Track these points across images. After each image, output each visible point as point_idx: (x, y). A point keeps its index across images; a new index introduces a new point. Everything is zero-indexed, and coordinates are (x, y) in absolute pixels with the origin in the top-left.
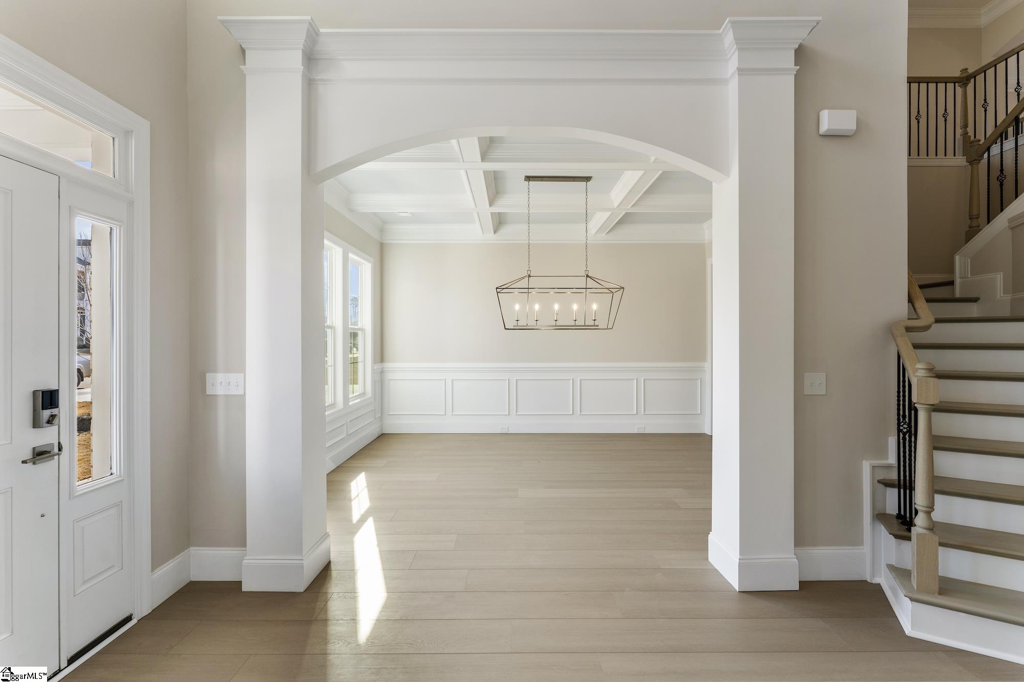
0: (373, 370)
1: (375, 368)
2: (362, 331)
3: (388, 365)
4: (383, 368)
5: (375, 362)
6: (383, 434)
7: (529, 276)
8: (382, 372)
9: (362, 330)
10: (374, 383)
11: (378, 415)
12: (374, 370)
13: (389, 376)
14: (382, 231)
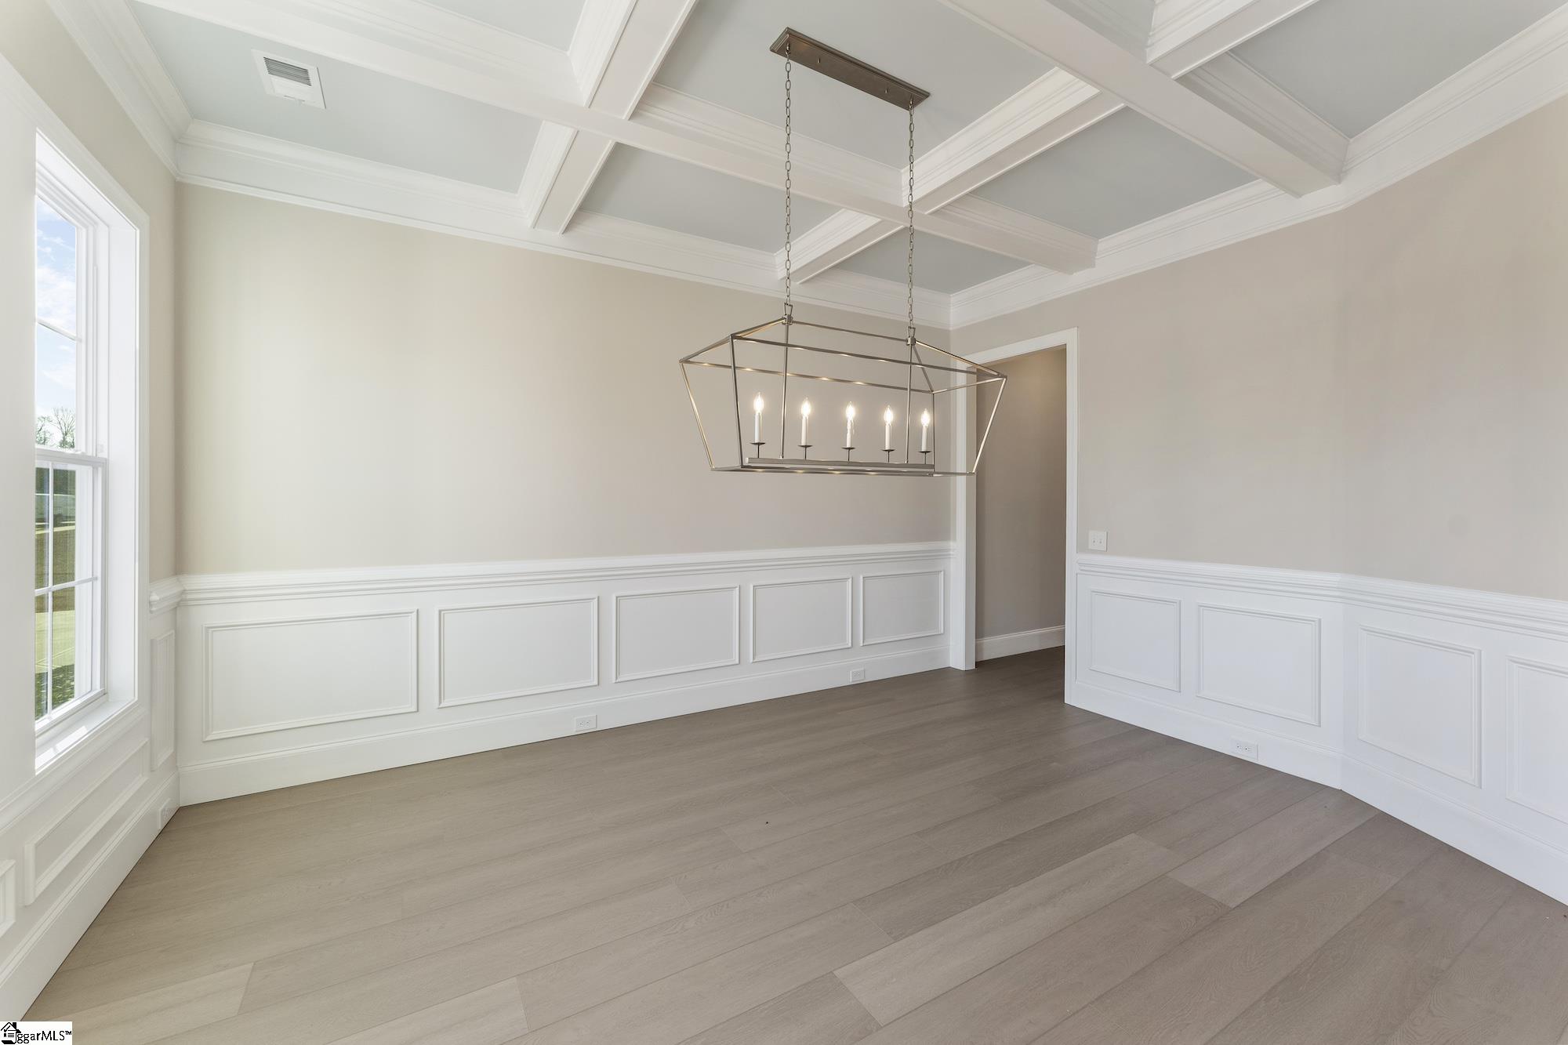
0: (146, 605)
1: (155, 597)
2: (95, 469)
3: (200, 582)
4: (184, 592)
5: (151, 574)
6: (181, 809)
7: (790, 320)
8: (180, 606)
9: (98, 464)
10: (149, 649)
11: (163, 756)
12: (150, 603)
13: (206, 616)
14: (179, 140)
